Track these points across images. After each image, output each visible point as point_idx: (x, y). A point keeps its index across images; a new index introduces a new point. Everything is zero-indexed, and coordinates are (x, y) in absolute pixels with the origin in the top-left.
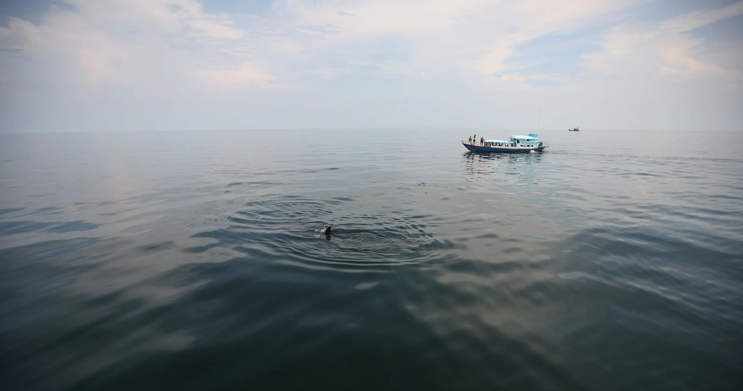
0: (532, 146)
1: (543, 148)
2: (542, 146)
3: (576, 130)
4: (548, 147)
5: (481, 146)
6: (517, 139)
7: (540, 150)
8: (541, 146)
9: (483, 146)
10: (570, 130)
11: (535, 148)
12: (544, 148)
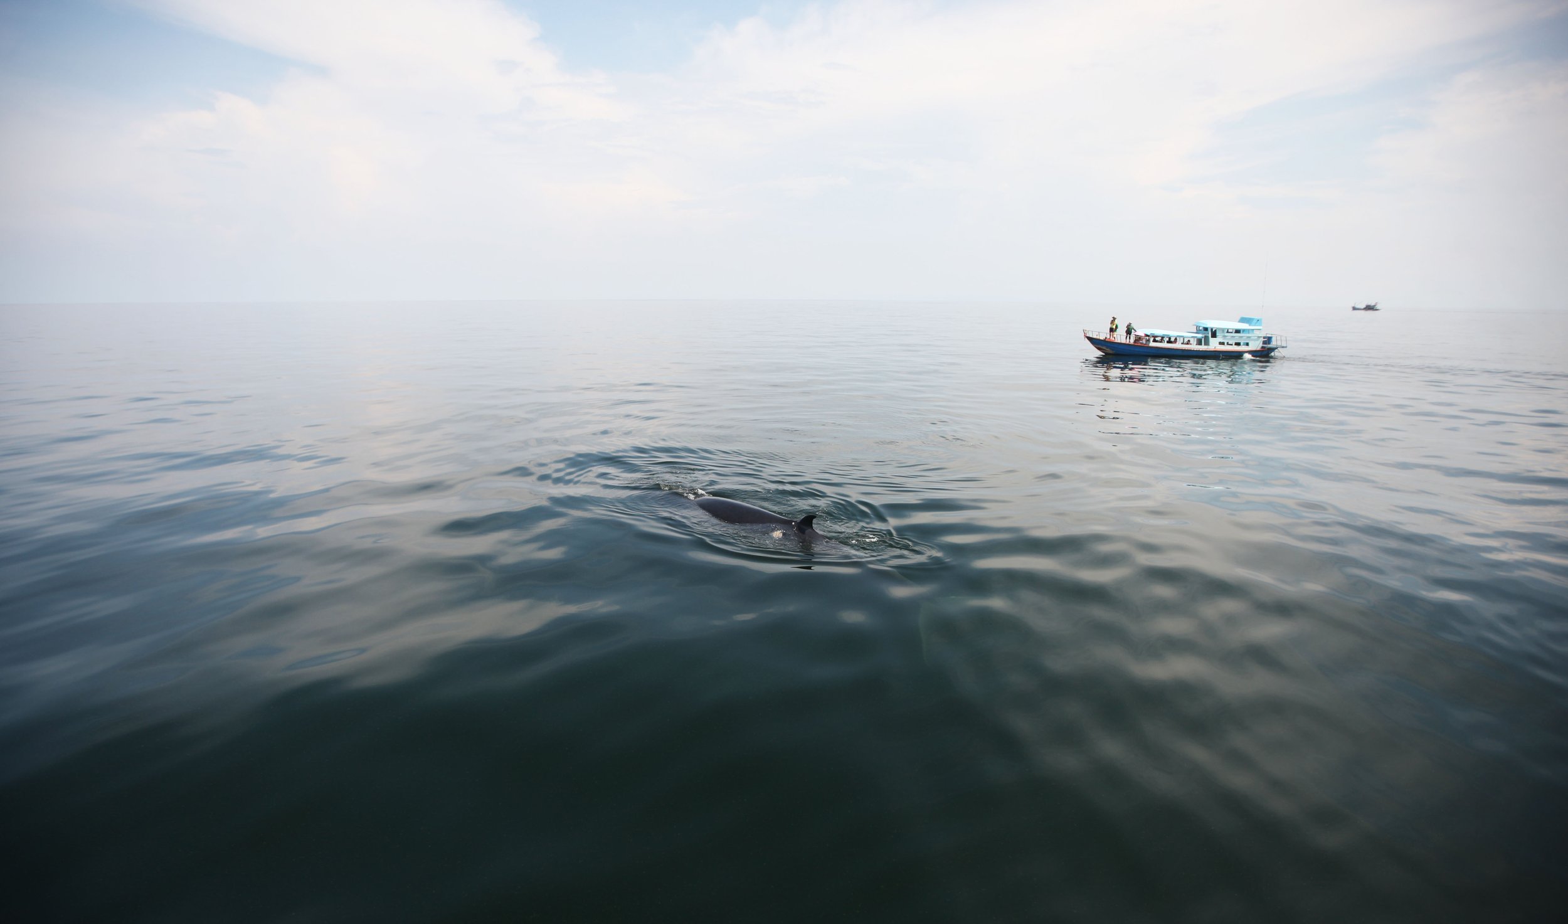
0: (1247, 344)
1: (1273, 349)
2: (1269, 346)
3: (1369, 308)
4: (1286, 347)
5: (1128, 342)
6: (1212, 329)
7: (1265, 355)
8: (1269, 343)
9: (1132, 341)
10: (1354, 309)
11: (1254, 348)
12: (1277, 348)
